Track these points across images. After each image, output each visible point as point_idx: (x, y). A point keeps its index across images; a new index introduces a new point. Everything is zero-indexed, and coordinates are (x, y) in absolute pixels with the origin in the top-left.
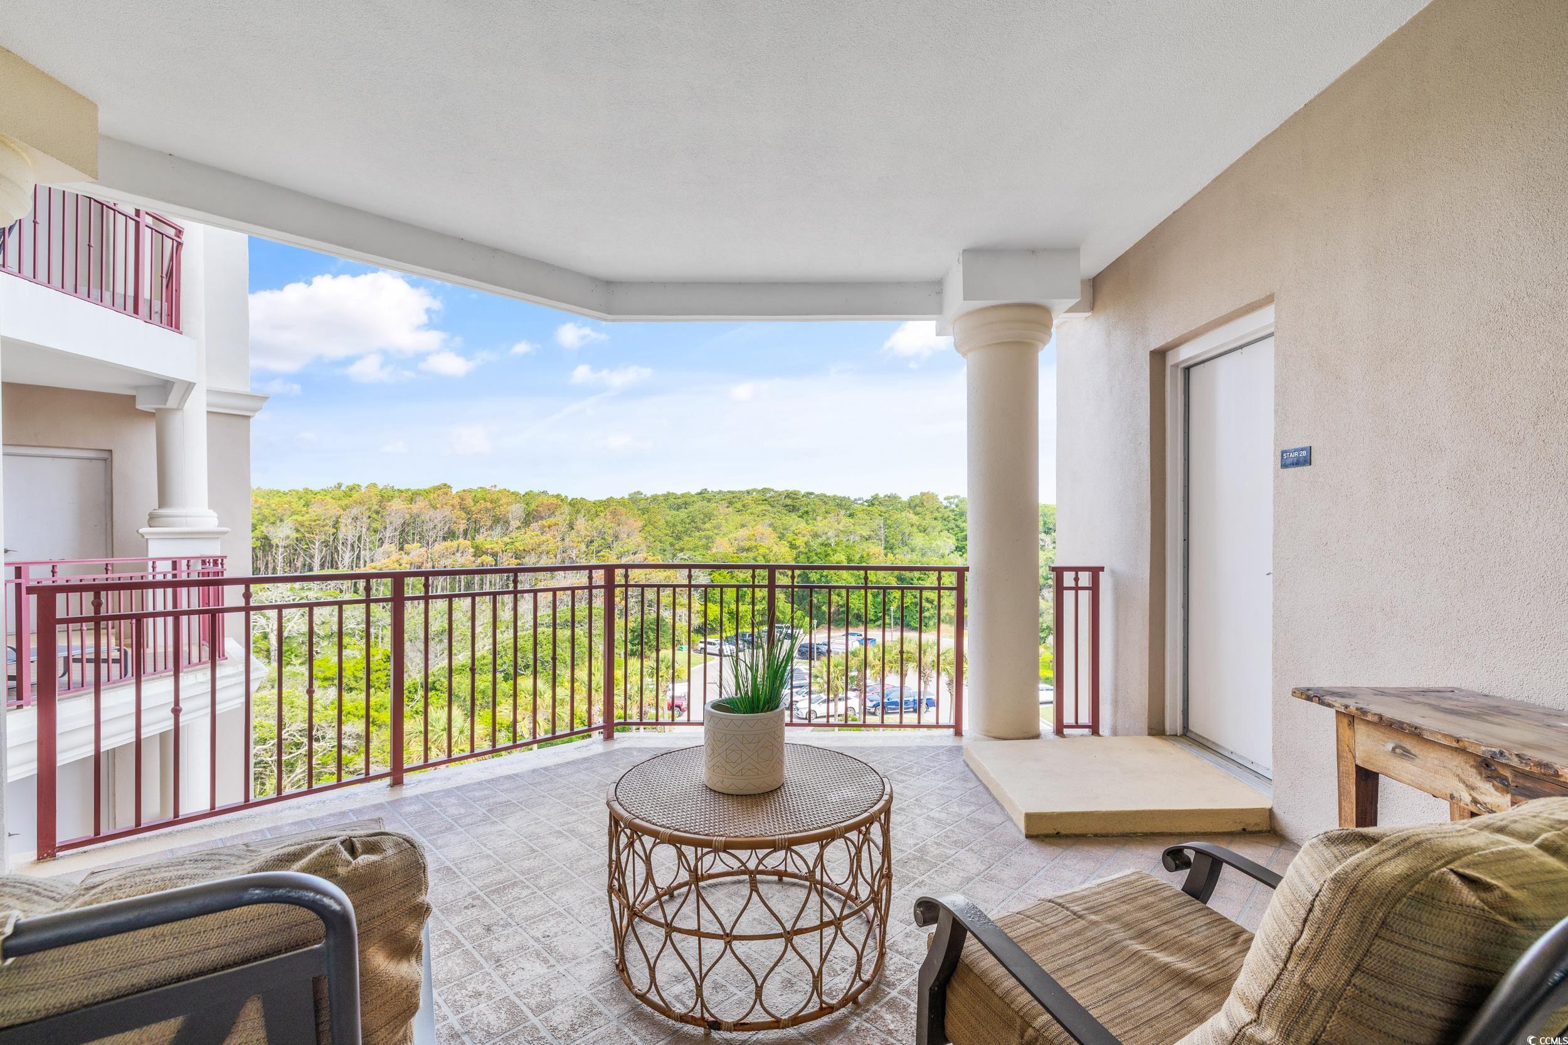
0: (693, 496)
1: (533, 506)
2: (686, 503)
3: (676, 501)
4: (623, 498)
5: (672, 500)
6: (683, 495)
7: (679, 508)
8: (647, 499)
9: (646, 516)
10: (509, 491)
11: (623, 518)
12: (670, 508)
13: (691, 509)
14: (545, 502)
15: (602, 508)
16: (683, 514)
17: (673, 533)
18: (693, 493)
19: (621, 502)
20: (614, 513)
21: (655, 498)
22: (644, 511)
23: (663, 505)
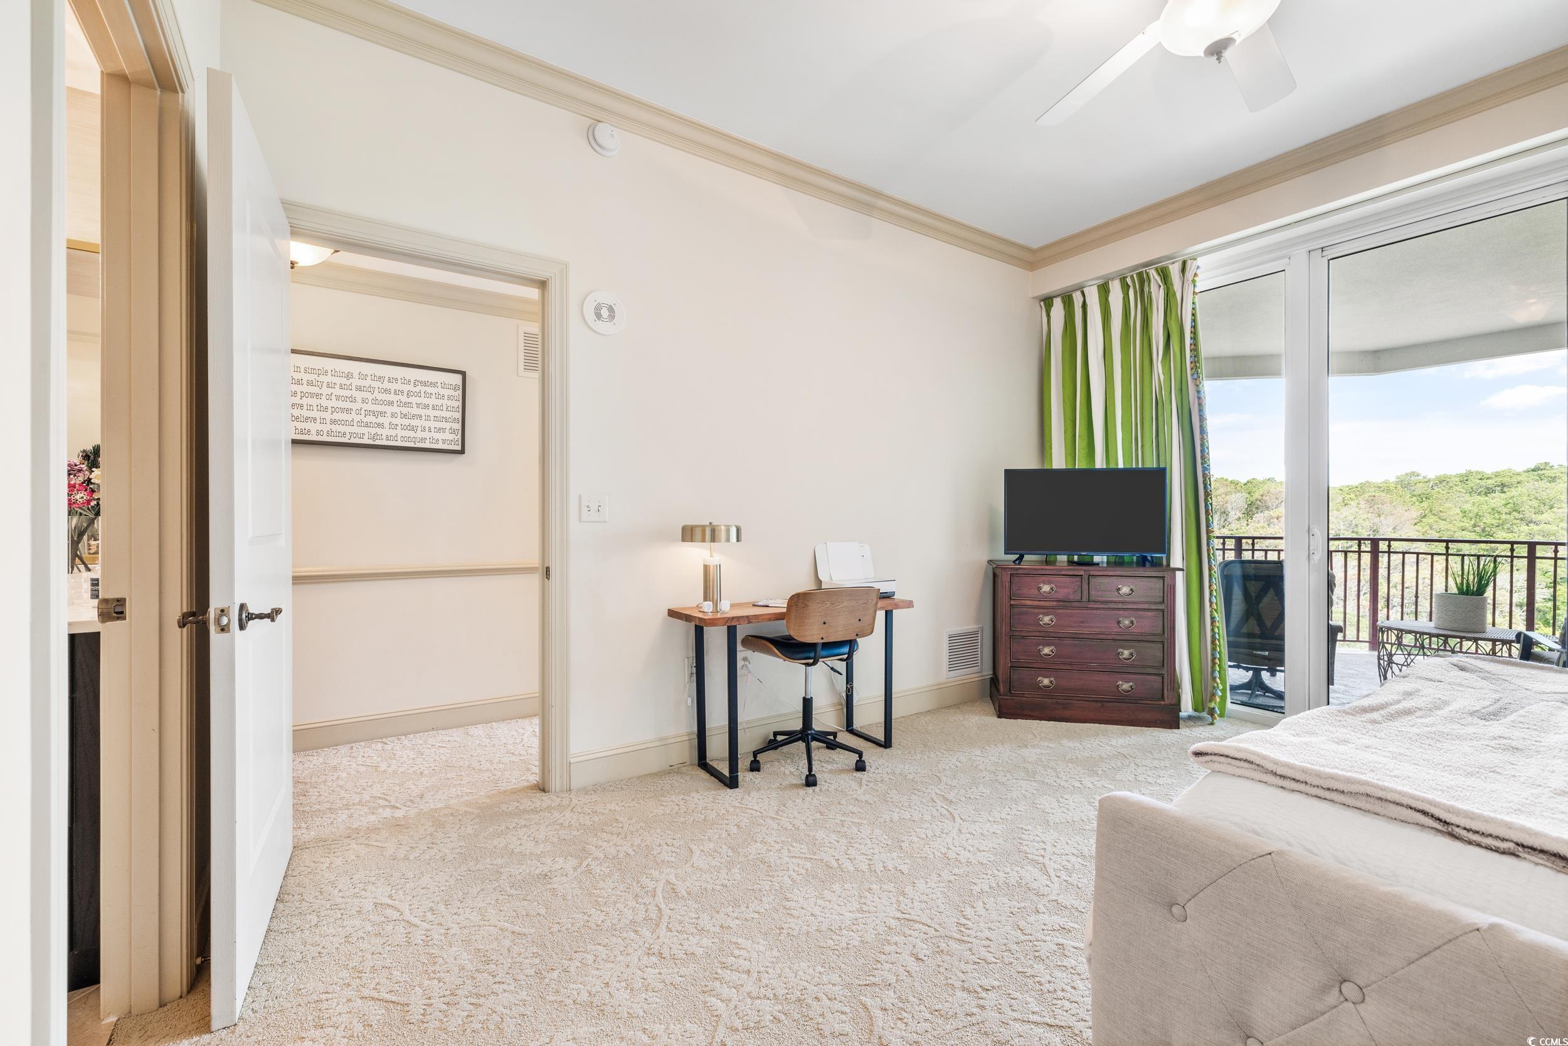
0: (1519, 474)
1: (1257, 495)
2: (1503, 485)
3: (1483, 483)
4: (1386, 482)
5: (1474, 482)
6: (1497, 475)
7: (1489, 491)
8: (1429, 481)
9: (1425, 504)
10: (1226, 480)
11: (1387, 508)
12: (1471, 492)
13: (1512, 492)
14: (1272, 490)
15: (1352, 496)
16: (1497, 500)
17: (1475, 526)
18: (1520, 469)
19: (1385, 488)
20: (1372, 501)
21: (1442, 481)
22: (1423, 497)
23: (1458, 488)
